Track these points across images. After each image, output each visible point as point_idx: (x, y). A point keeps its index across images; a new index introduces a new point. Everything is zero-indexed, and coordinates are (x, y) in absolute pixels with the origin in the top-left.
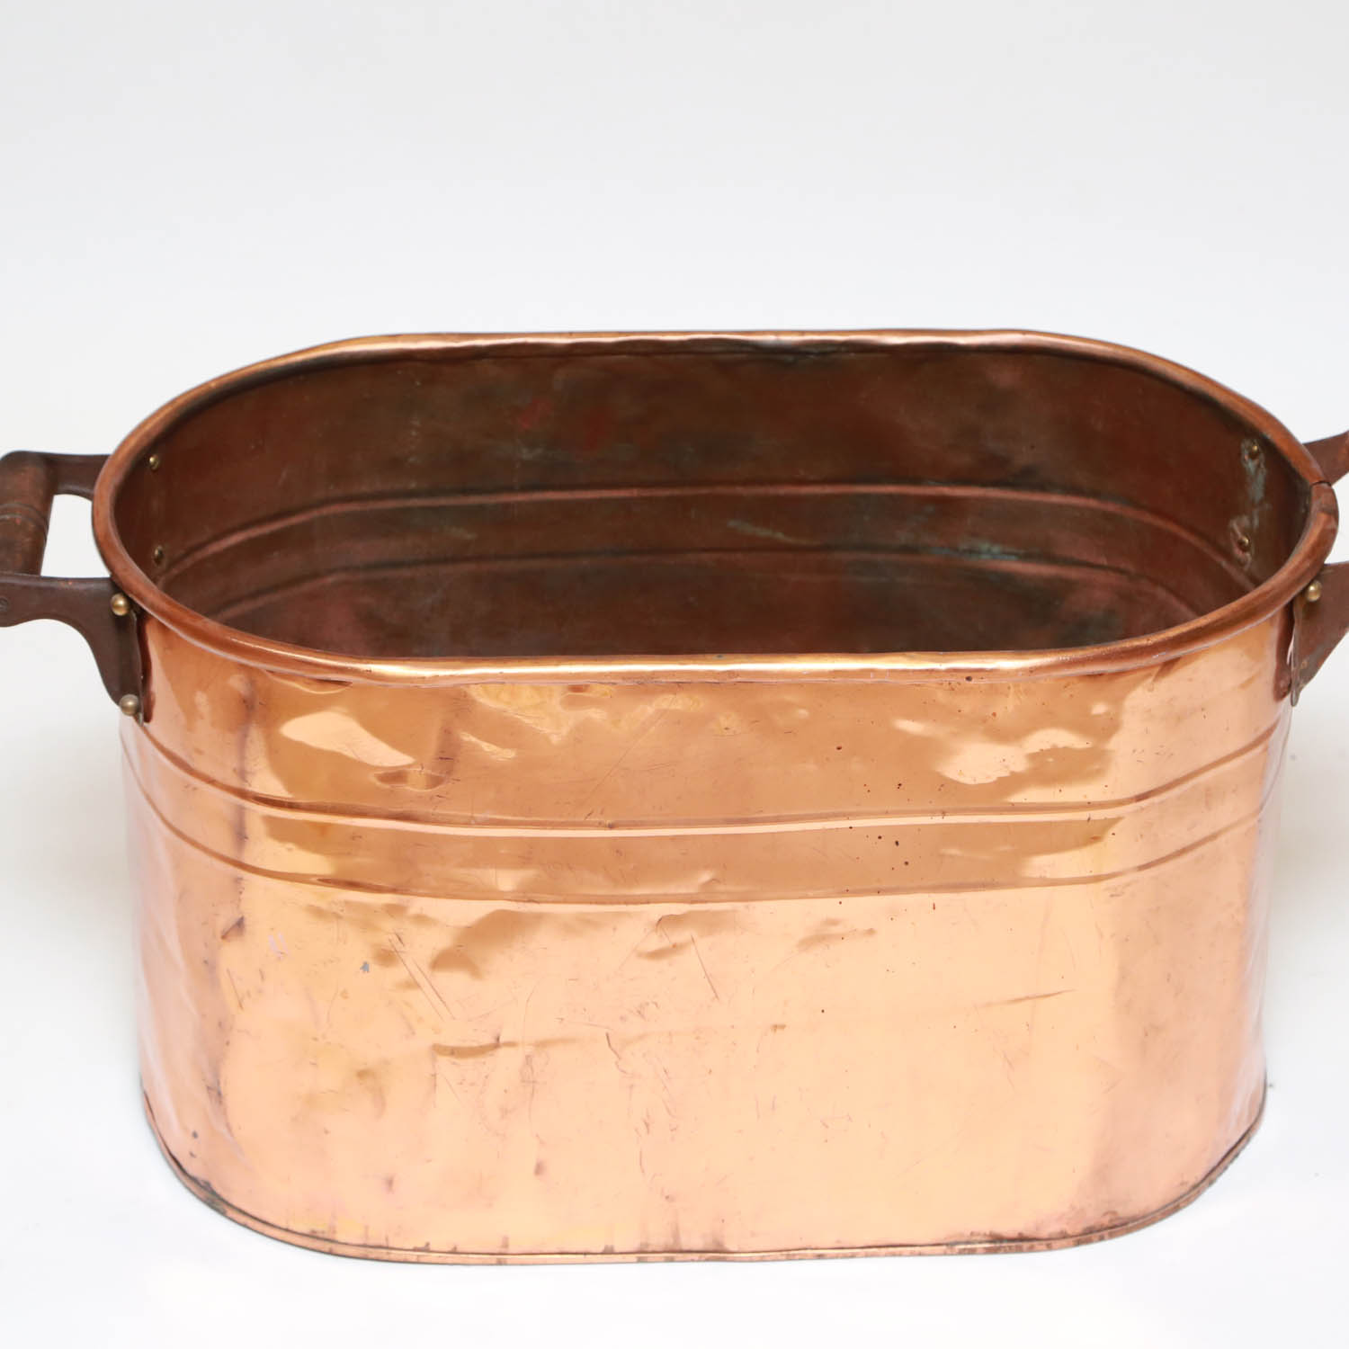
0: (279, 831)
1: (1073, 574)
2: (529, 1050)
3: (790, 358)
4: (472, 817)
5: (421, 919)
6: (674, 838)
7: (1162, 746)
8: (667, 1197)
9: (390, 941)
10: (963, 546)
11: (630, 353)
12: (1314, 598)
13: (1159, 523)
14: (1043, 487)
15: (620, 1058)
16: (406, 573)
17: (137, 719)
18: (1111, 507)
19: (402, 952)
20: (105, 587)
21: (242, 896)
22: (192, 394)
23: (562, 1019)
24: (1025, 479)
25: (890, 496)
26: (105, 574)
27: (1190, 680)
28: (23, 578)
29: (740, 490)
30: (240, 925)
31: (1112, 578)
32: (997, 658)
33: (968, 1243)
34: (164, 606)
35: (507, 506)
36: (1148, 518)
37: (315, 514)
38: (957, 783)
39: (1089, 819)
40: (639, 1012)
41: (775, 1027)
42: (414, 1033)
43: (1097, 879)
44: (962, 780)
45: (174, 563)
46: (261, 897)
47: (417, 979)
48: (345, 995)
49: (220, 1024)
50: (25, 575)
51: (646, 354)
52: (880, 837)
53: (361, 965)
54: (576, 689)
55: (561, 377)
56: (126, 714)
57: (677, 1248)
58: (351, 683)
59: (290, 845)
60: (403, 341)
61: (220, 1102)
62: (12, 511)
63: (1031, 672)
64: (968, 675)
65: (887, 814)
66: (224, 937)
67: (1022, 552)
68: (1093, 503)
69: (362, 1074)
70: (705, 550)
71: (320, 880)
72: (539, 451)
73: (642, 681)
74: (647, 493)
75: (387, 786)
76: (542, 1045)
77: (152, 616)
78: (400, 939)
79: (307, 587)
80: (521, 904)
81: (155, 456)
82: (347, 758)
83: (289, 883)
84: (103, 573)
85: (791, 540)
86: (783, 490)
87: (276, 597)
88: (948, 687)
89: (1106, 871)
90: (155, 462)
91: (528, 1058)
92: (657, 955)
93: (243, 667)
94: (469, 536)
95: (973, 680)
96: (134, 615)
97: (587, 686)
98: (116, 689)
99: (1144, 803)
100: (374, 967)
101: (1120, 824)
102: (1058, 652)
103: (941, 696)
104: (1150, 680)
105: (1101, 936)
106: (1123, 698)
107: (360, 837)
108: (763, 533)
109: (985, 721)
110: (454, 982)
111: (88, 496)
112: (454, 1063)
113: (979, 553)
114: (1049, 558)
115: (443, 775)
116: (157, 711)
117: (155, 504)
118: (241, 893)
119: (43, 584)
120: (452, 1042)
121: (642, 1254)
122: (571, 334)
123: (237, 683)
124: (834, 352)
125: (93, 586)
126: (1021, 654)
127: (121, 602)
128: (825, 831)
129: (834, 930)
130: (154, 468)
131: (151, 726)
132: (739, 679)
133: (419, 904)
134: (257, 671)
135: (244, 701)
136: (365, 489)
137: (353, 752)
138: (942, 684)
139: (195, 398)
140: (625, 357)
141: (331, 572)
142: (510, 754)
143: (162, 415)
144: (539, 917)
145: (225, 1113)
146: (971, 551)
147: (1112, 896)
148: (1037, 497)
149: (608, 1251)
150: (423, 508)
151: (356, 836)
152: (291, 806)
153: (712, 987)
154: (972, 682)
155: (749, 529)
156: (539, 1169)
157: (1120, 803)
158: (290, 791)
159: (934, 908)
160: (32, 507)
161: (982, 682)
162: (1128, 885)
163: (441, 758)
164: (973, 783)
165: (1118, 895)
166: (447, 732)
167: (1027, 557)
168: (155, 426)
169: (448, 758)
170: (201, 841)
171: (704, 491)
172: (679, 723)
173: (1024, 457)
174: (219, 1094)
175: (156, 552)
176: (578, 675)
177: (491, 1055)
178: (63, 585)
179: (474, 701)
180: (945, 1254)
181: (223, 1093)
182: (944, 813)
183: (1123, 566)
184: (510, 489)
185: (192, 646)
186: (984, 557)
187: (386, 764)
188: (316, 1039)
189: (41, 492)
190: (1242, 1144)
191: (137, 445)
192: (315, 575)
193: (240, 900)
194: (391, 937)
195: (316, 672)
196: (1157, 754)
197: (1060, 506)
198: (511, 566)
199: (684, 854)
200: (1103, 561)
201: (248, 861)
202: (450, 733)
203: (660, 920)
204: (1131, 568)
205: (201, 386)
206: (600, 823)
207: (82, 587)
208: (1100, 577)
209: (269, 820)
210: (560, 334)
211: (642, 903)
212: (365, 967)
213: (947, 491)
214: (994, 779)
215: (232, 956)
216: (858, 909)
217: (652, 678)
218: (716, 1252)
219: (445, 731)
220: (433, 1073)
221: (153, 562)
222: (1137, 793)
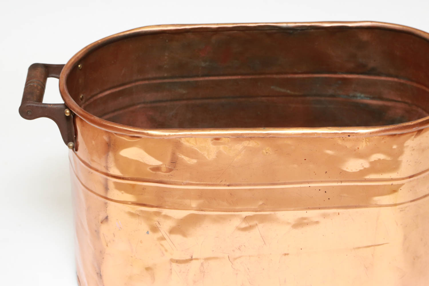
0: (119, 187)
2: (202, 261)
3: (291, 31)
4: (182, 182)
5: (166, 217)
6: (250, 190)
7: (417, 160)
9: (156, 224)
10: (351, 95)
11: (237, 30)
13: (419, 86)
14: (379, 74)
15: (233, 264)
16: (164, 104)
17: (73, 150)
18: (402, 81)
19: (160, 228)
20: (63, 107)
21: (107, 209)
22: (93, 44)
23: (213, 251)
24: (372, 72)
25: (326, 78)
26: (63, 102)
27: (427, 137)
28: (36, 103)
29: (275, 76)
30: (107, 218)
31: (403, 105)
32: (358, 129)
34: (81, 112)
35: (197, 82)
36: (415, 84)
37: (133, 84)
38: (346, 171)
39: (392, 184)
40: (239, 249)
41: (285, 254)
42: (164, 255)
43: (395, 205)
44: (347, 170)
45: (87, 100)
46: (113, 209)
47: (165, 237)
48: (141, 242)
49: (101, 252)
50: (37, 103)
51: (242, 31)
52: (320, 190)
53: (146, 232)
54: (217, 139)
55: (214, 39)
56: (69, 148)
58: (142, 137)
59: (123, 192)
60: (162, 27)
61: (101, 278)
62: (34, 82)
63: (371, 133)
64: (349, 134)
65: (322, 182)
66: (101, 223)
67: (371, 96)
68: (396, 80)
69: (148, 269)
70: (264, 96)
71: (132, 203)
72: (207, 63)
73: (238, 136)
74: (244, 77)
75: (154, 172)
76: (207, 259)
77: (78, 116)
78: (159, 223)
79: (131, 109)
80: (199, 211)
81: (81, 65)
82: (141, 162)
83: (122, 204)
84: (62, 102)
85: (292, 93)
86: (289, 76)
87: (121, 112)
88: (342, 139)
89: (398, 202)
90: (80, 67)
91: (202, 264)
92: (244, 229)
93: (107, 132)
94: (184, 92)
95: (351, 136)
96: (72, 116)
97: (220, 138)
98: (67, 140)
99: (411, 179)
100: (150, 232)
101: (404, 186)
102: (380, 127)
103: (340, 142)
104: (413, 137)
105: (397, 224)
106: (404, 143)
107: (145, 189)
108: (283, 90)
109: (355, 150)
110: (177, 238)
111: (58, 78)
112: (177, 265)
113: (357, 97)
114: (381, 98)
115: (172, 168)
116: (80, 148)
117: (80, 81)
118: (107, 208)
119: (43, 106)
120: (177, 258)
122: (218, 24)
123: (105, 138)
124: (306, 29)
125: (58, 106)
126: (367, 128)
127: (68, 111)
128: (300, 187)
129: (305, 221)
130: (80, 69)
131: (78, 153)
132: (271, 136)
133: (165, 212)
134: (111, 133)
135: (107, 144)
136: (150, 76)
137: (143, 160)
138: (340, 138)
139: (94, 46)
140: (236, 32)
141: (139, 104)
142: (195, 161)
143: (83, 51)
144: (205, 216)
145: (103, 282)
146: (354, 96)
147: (401, 211)
150: (169, 83)
151: (144, 188)
152: (123, 179)
153: (264, 241)
154: (351, 137)
155: (278, 89)
157: (403, 179)
158: (122, 173)
159: (339, 214)
160: (39, 81)
161: (353, 137)
162: (406, 207)
163: (172, 162)
164: (351, 171)
165: (403, 211)
166: (174, 154)
167: (373, 98)
168: (80, 55)
169: (174, 162)
170: (94, 191)
171: (263, 76)
172: (251, 151)
173: (372, 64)
174: (101, 275)
175: (81, 97)
176: (217, 135)
177: (190, 263)
178: (49, 106)
179: (182, 144)
181: (102, 274)
182: (341, 182)
183: (407, 101)
184: (198, 76)
185: (90, 125)
186: (359, 98)
187: (154, 165)
188: (132, 257)
189: (43, 76)
191: (74, 61)
192: (134, 105)
193: (106, 210)
194: (156, 223)
195: (130, 133)
196: (416, 162)
197: (384, 81)
198: (198, 102)
199: (253, 195)
200: (400, 99)
201: (109, 197)
202: (175, 154)
203: (245, 217)
204: (410, 102)
205: (95, 42)
206: (225, 184)
207: (55, 106)
208: (398, 105)
209: (115, 183)
210: (214, 24)
211: (239, 212)
212: (148, 233)
213: (345, 76)
214: (358, 170)
215: (104, 229)
216: (313, 214)
217: (241, 136)
219: (173, 153)
220: (171, 268)
221: (80, 100)
222: (409, 175)
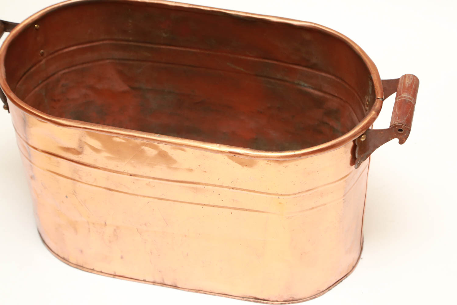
1: (328, 96)
2: (115, 228)
4: (90, 165)
6: (150, 182)
7: (302, 181)
8: (159, 271)
9: (72, 192)
10: (296, 82)
12: (363, 140)
15: (141, 235)
16: (131, 62)
19: (76, 195)
23: (123, 222)
24: (313, 67)
33: (248, 298)
39: (278, 198)
40: (145, 225)
41: (186, 236)
42: (82, 217)
44: (238, 181)
47: (81, 203)
48: (63, 202)
52: (214, 192)
55: (172, 15)
57: (164, 283)
64: (234, 155)
65: (215, 186)
67: (313, 87)
70: (221, 70)
72: (168, 35)
74: (202, 51)
76: (118, 227)
78: (75, 192)
80: (107, 190)
83: (43, 170)
85: (246, 71)
86: (242, 57)
87: (90, 65)
90: (37, 26)
91: (115, 230)
94: (149, 55)
99: (297, 195)
100: (68, 197)
108: (237, 68)
109: (243, 167)
113: (301, 85)
114: (321, 91)
115: (80, 152)
117: (39, 39)
118: (32, 169)
121: (154, 283)
128: (196, 187)
130: (37, 28)
135: (23, 119)
136: (117, 37)
139: (53, 8)
141: (107, 59)
143: (40, 13)
146: (299, 84)
147: (287, 219)
148: (317, 73)
149: (144, 281)
151: (59, 162)
152: (40, 150)
153: (166, 222)
154: (236, 157)
155: (233, 66)
156: (122, 257)
157: (288, 195)
159: (231, 213)
161: (239, 157)
162: (293, 216)
163: (80, 147)
165: (289, 219)
167: (315, 89)
171: (219, 54)
172: (149, 151)
173: (314, 60)
175: (42, 52)
177: (105, 227)
180: (241, 300)
182: (233, 189)
183: (342, 98)
184: (160, 44)
186: (303, 86)
187: (65, 145)
190: (344, 278)
192: (103, 60)
195: (38, 117)
196: (301, 183)
197: (324, 77)
199: (153, 187)
200: (336, 95)
201: (32, 161)
203: (148, 202)
204: (344, 99)
206: (128, 174)
208: (335, 99)
209: (35, 152)
211: (142, 197)
212: (66, 197)
218: (176, 287)
219: (80, 140)
220: (89, 228)
221: (40, 55)
222: (294, 193)
